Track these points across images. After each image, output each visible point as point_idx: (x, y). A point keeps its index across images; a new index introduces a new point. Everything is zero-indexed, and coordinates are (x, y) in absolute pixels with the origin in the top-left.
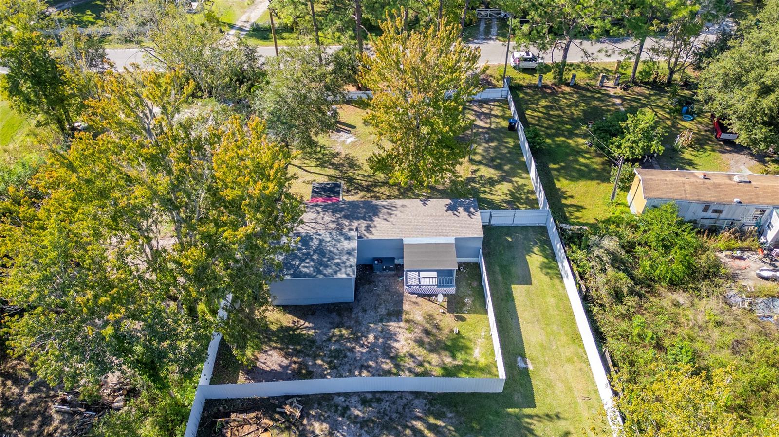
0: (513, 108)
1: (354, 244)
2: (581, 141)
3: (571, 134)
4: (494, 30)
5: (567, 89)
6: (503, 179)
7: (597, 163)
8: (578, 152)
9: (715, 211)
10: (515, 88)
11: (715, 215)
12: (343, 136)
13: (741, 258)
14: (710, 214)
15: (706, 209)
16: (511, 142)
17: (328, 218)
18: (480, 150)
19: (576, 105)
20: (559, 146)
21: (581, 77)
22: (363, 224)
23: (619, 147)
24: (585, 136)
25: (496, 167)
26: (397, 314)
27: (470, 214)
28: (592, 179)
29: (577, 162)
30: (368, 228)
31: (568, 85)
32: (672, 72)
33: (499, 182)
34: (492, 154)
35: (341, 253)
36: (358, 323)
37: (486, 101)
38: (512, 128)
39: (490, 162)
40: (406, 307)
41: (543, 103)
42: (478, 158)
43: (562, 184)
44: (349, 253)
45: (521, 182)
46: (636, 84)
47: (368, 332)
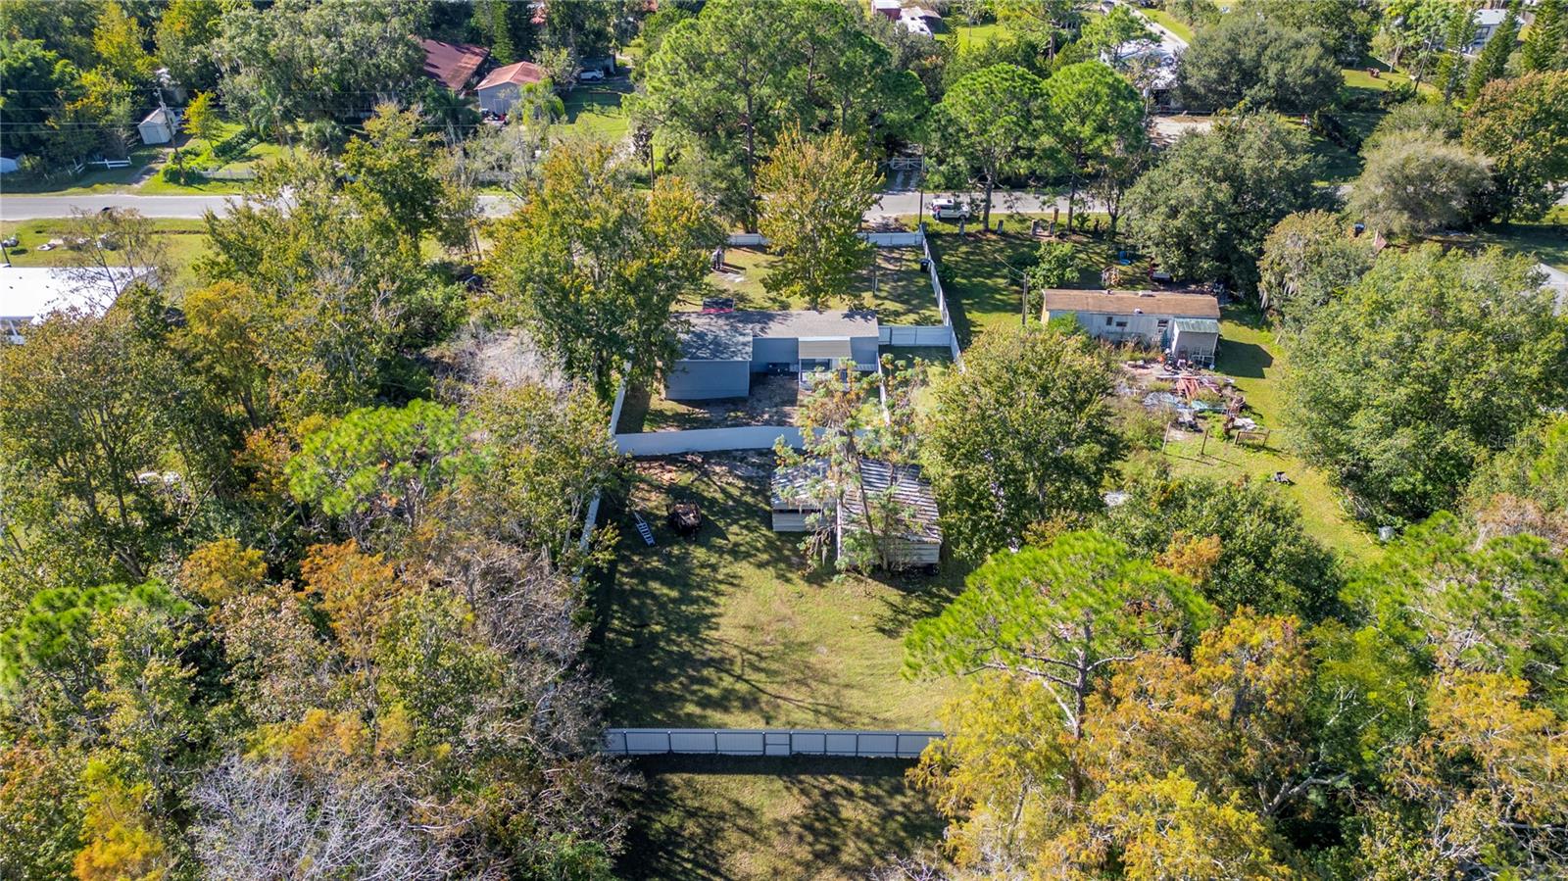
0: (927, 251)
1: (751, 339)
2: (1000, 281)
3: (990, 276)
4: (913, 182)
5: (994, 237)
6: (910, 311)
7: (1014, 299)
8: (997, 290)
9: (1120, 324)
10: (932, 237)
11: (1119, 329)
12: (731, 276)
13: (1143, 367)
14: (1114, 328)
15: (1109, 321)
16: (922, 282)
17: (721, 322)
18: (887, 288)
19: (1001, 250)
20: (975, 285)
21: (1011, 227)
22: (758, 327)
23: (1033, 277)
24: (1005, 277)
25: (902, 302)
26: (793, 402)
27: (866, 320)
28: (1006, 311)
29: (993, 298)
30: (762, 330)
31: (994, 232)
32: (1115, 218)
33: (904, 314)
34: (900, 291)
35: (736, 344)
36: (754, 408)
37: (898, 247)
38: (924, 270)
39: (897, 298)
40: (800, 397)
41: (964, 249)
42: (883, 294)
43: (974, 316)
44: (744, 344)
45: (928, 313)
46: (1074, 232)
47: (764, 413)
